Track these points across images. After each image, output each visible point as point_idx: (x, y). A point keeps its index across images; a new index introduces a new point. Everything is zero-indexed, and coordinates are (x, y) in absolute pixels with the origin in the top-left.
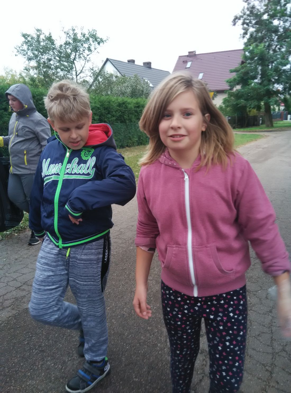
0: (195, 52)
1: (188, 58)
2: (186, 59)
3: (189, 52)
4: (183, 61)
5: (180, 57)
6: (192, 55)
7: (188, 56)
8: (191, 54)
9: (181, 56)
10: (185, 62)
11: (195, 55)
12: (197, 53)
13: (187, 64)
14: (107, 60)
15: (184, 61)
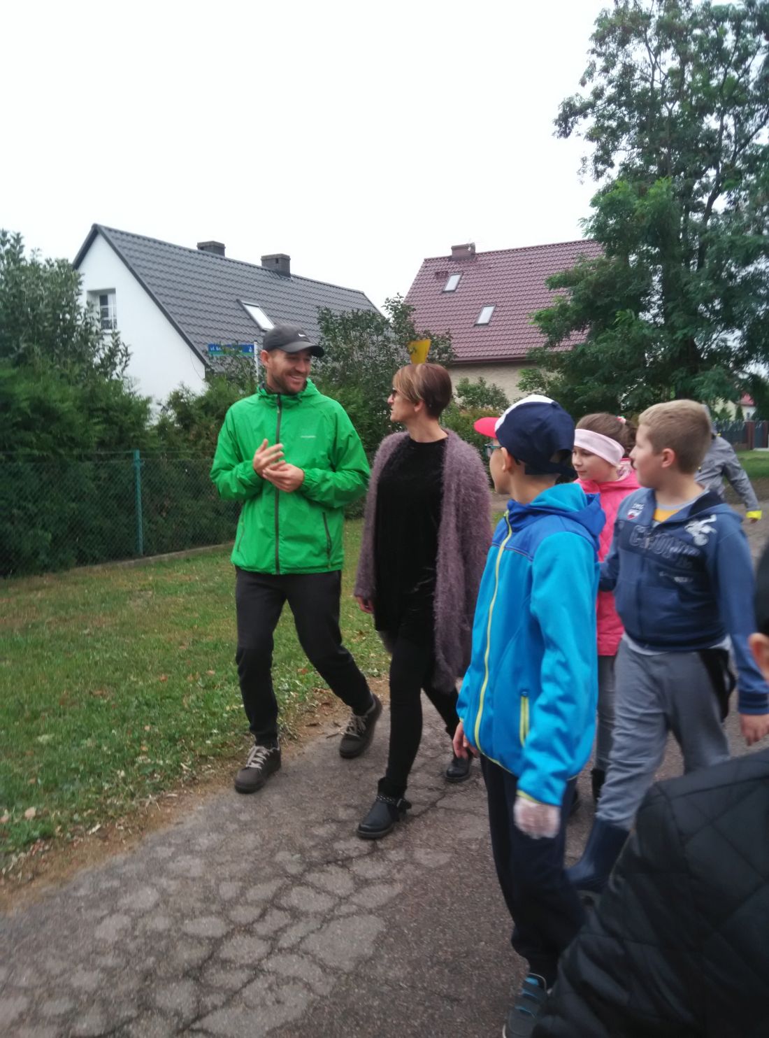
0: (473, 247)
1: (453, 264)
2: (442, 267)
3: (455, 249)
4: (435, 271)
5: (426, 260)
6: (464, 256)
7: (450, 258)
8: (462, 253)
9: (429, 260)
10: (442, 276)
11: (473, 254)
12: (478, 251)
13: (447, 281)
14: (96, 232)
15: (437, 274)
